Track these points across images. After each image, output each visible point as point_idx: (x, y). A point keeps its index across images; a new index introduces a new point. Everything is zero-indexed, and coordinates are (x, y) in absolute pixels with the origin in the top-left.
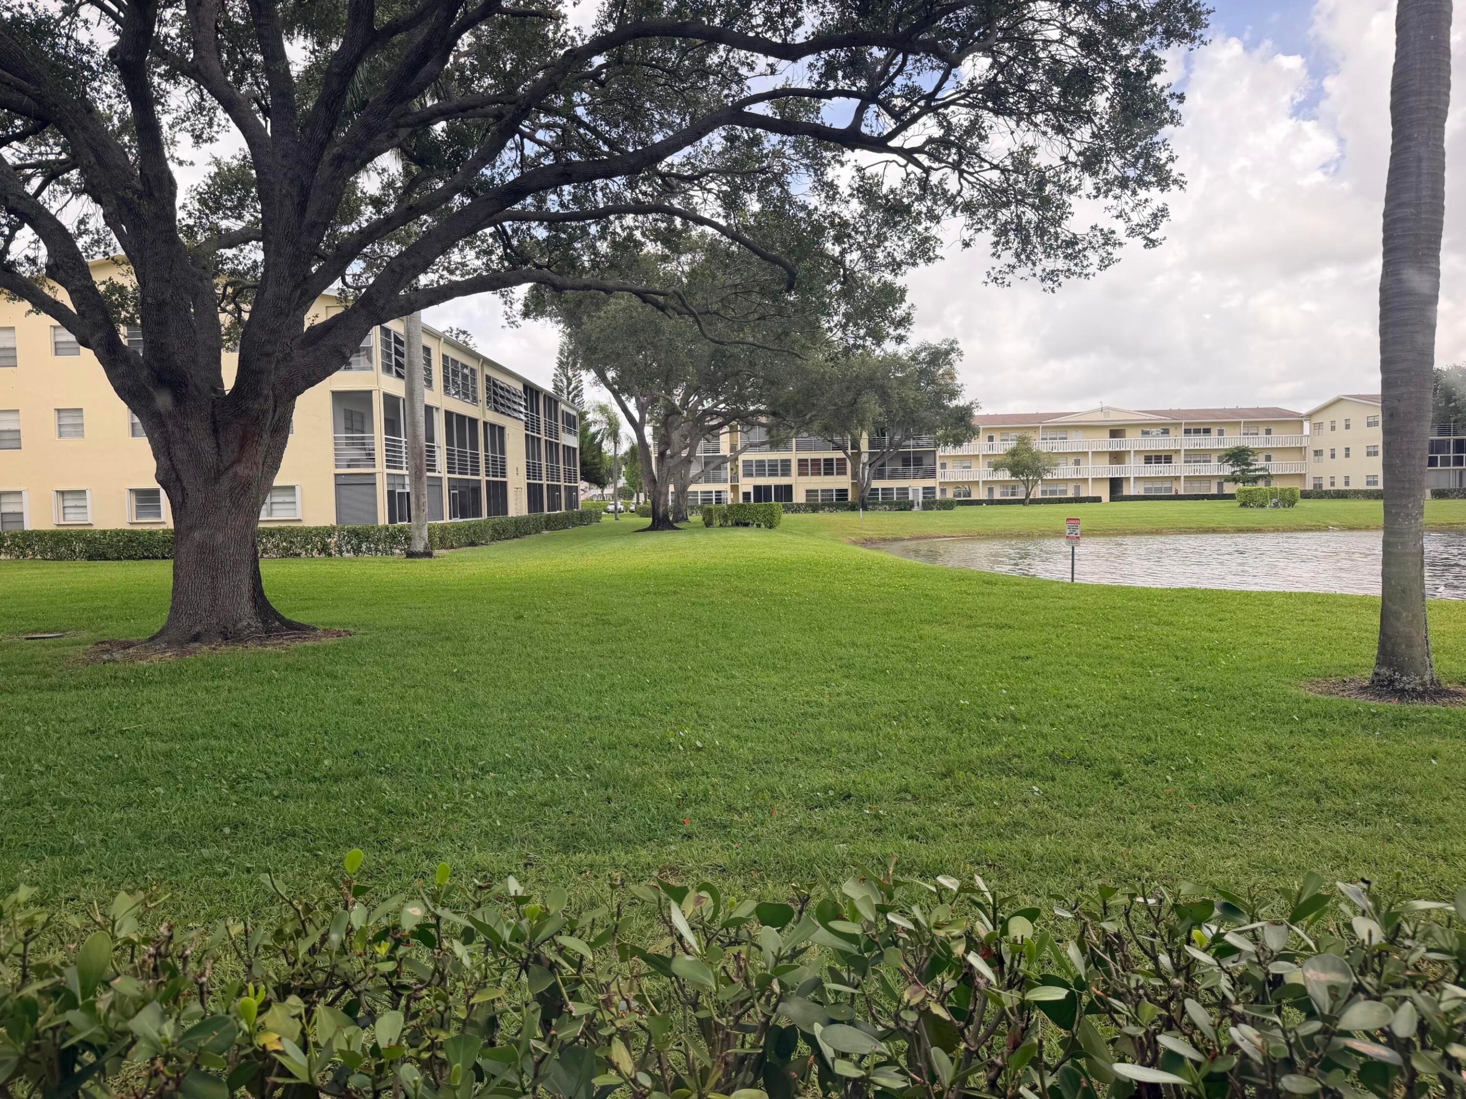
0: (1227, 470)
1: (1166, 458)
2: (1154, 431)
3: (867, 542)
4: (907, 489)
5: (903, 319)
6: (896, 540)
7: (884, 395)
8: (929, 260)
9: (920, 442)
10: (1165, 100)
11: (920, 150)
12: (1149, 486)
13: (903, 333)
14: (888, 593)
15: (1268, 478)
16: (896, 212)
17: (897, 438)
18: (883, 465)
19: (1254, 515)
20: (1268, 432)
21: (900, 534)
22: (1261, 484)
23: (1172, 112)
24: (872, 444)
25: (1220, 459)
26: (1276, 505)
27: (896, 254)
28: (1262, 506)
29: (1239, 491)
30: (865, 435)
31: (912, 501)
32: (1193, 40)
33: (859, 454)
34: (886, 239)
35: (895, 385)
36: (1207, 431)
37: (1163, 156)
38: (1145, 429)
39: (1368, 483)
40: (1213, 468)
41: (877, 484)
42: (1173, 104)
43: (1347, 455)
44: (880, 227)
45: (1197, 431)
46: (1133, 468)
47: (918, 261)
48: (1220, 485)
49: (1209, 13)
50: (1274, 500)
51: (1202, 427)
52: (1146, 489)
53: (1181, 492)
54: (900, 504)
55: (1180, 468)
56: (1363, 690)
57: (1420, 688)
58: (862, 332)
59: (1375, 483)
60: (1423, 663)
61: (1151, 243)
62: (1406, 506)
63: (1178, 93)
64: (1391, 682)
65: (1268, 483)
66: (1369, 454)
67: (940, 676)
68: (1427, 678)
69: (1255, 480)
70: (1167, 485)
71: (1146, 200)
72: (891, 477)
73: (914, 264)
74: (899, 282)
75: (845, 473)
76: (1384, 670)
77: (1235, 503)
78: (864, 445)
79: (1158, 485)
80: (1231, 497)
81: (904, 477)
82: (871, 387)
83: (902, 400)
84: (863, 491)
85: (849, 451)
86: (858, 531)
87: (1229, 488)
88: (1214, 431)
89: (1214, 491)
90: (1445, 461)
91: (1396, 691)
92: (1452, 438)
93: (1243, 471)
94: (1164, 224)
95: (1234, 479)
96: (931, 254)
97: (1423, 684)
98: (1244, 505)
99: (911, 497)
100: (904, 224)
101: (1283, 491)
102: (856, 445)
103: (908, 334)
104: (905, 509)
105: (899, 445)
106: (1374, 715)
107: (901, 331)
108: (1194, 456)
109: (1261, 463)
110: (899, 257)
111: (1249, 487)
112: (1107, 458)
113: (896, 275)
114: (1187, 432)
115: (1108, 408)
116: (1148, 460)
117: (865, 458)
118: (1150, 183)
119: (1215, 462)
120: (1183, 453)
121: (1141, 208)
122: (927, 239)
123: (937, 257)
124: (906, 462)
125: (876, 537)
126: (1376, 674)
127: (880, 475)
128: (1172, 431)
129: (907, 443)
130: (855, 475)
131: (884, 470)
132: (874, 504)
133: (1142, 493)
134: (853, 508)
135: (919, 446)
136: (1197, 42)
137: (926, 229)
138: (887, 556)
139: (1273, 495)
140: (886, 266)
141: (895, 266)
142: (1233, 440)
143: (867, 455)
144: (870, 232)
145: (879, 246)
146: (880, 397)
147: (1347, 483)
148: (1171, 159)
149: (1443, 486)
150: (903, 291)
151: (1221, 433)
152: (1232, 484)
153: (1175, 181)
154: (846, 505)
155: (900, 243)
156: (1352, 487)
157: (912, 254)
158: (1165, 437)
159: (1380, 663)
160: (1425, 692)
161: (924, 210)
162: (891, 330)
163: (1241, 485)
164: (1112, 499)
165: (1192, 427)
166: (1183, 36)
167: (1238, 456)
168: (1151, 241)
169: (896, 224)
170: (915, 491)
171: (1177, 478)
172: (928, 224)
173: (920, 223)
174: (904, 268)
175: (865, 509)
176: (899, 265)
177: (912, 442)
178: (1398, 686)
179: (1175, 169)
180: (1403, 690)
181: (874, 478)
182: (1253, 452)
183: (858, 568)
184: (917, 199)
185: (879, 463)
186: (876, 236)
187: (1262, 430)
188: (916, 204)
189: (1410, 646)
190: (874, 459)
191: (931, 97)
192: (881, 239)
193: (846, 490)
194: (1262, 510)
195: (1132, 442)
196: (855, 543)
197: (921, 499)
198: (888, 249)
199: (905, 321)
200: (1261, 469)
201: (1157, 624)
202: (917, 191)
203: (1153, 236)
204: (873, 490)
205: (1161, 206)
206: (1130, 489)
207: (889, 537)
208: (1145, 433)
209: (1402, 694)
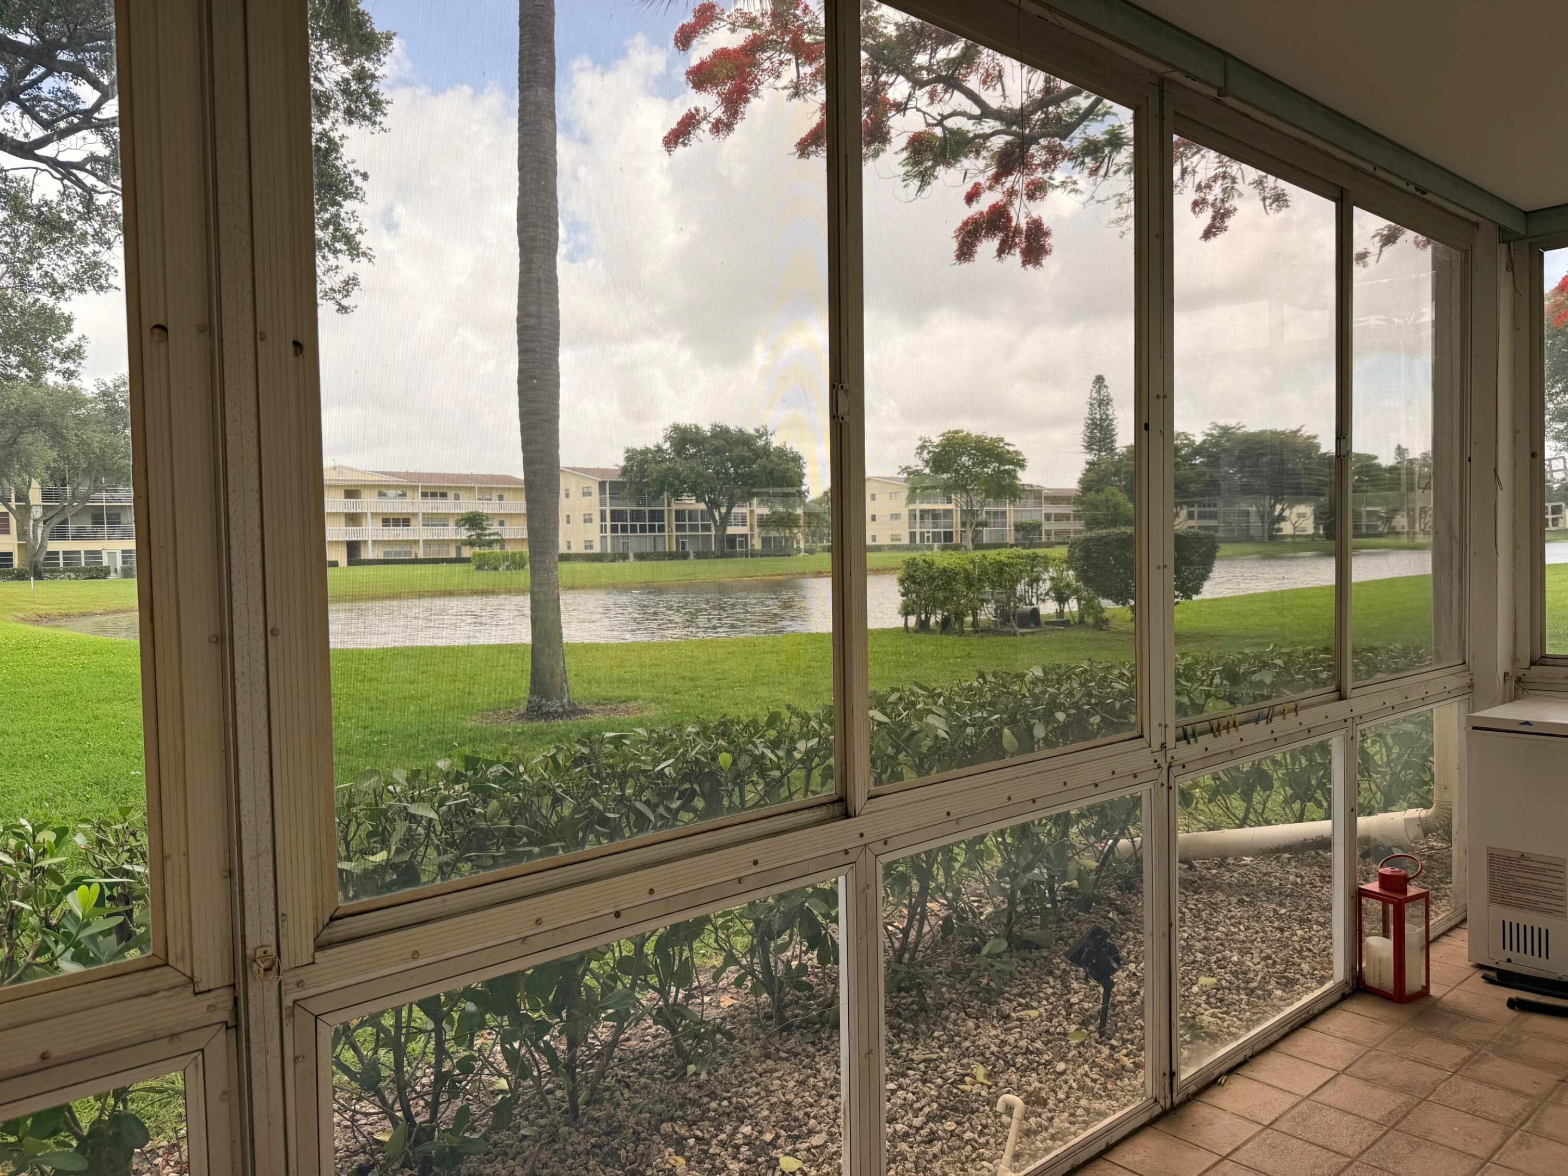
0: (464, 534)
1: (405, 521)
2: (392, 493)
3: (41, 619)
4: (99, 552)
5: (72, 351)
6: (84, 615)
7: (57, 437)
8: (101, 288)
9: (116, 495)
10: (350, 176)
11: (80, 166)
12: (388, 549)
13: (72, 367)
14: (60, 673)
15: (502, 542)
16: (54, 228)
17: (83, 489)
18: (65, 522)
19: (486, 578)
20: (501, 498)
21: (91, 608)
22: (496, 549)
23: (357, 188)
24: (46, 496)
25: (458, 524)
26: (508, 568)
27: (56, 275)
28: (496, 569)
29: (474, 554)
30: (35, 484)
31: (108, 568)
32: (374, 123)
33: (28, 508)
34: (41, 255)
35: (71, 425)
36: (444, 495)
37: (354, 227)
38: (381, 491)
39: (586, 547)
40: (452, 532)
41: (53, 546)
42: (358, 181)
43: (568, 522)
44: (32, 241)
45: (434, 495)
46: (370, 532)
47: (86, 287)
48: (458, 549)
49: (388, 103)
50: (507, 563)
51: (439, 491)
52: (385, 553)
53: (421, 556)
54: (90, 570)
55: (418, 532)
56: (521, 717)
57: (560, 710)
58: (14, 360)
59: (591, 547)
60: (562, 689)
61: (343, 309)
62: (544, 562)
63: (362, 171)
64: (540, 707)
65: (502, 547)
66: (585, 521)
67: (113, 753)
68: (565, 700)
69: (490, 544)
70: (406, 548)
71: (337, 267)
72: (78, 537)
73: (82, 290)
74: (64, 307)
75: (8, 532)
76: (535, 698)
77: (471, 567)
78: (35, 496)
79: (397, 549)
80: (467, 560)
81: (95, 537)
82: (39, 424)
83: (83, 442)
84: (35, 555)
85: (13, 504)
86: (29, 606)
87: (467, 552)
88: (451, 495)
89: (453, 554)
90: (643, 529)
91: (542, 714)
92: (647, 509)
93: (478, 535)
94: (355, 292)
95: (470, 543)
96: (103, 282)
97: (563, 706)
98: (479, 568)
99: (105, 562)
100: (64, 242)
101: (514, 554)
102: (22, 497)
103: (80, 369)
104: (97, 578)
105: (86, 498)
106: (519, 734)
107: (69, 365)
108: (432, 520)
109: (495, 528)
110: (61, 279)
111: (486, 550)
112: (343, 520)
113: (58, 298)
114: (424, 495)
115: (341, 467)
116: (386, 522)
117: (37, 513)
118: (341, 251)
119: (452, 526)
120: (420, 516)
121: (332, 273)
122: (96, 265)
123: (110, 286)
124: (97, 519)
125: (55, 612)
126: (530, 702)
127: (60, 533)
128: (409, 493)
129: (97, 495)
130: (22, 534)
131: (65, 529)
132: (53, 571)
133: (381, 557)
134: (21, 576)
135: (114, 500)
136: (378, 127)
137: (95, 253)
138: (65, 633)
139: (505, 558)
140: (44, 287)
141: (58, 290)
142: (468, 505)
143: (40, 510)
144: (19, 245)
145: (31, 263)
146: (52, 438)
147: (569, 548)
148: (360, 231)
149: (643, 550)
150: (69, 320)
151: (457, 497)
152: (468, 547)
153: (364, 254)
154: (9, 573)
155: (61, 263)
156: (572, 551)
157: (77, 278)
158: (403, 500)
159: (533, 692)
160: (564, 712)
161: (91, 231)
162: (56, 363)
163: (477, 550)
164: (350, 563)
165: (429, 491)
166: (365, 117)
167: (473, 521)
168: (343, 307)
169: (53, 241)
170: (112, 555)
171: (416, 542)
172: (97, 248)
173: (87, 245)
174: (68, 292)
175: (39, 576)
176: (62, 289)
177: (104, 495)
178: (545, 710)
179: (364, 241)
180: (548, 713)
181: (51, 539)
182: (488, 517)
183: (20, 648)
184: (80, 218)
185: (57, 520)
186: (26, 250)
187: (495, 496)
188: (79, 223)
189: (552, 675)
190: (50, 514)
191: (88, 114)
192: (33, 255)
193: (11, 554)
194: (494, 572)
195: (368, 504)
196: (24, 620)
197: (119, 564)
198: (45, 268)
199: (74, 353)
200: (495, 534)
201: (361, 681)
202: (80, 208)
203: (345, 302)
204: (49, 553)
205: (352, 275)
206: (368, 553)
207: (75, 611)
208: (382, 495)
209: (547, 716)
